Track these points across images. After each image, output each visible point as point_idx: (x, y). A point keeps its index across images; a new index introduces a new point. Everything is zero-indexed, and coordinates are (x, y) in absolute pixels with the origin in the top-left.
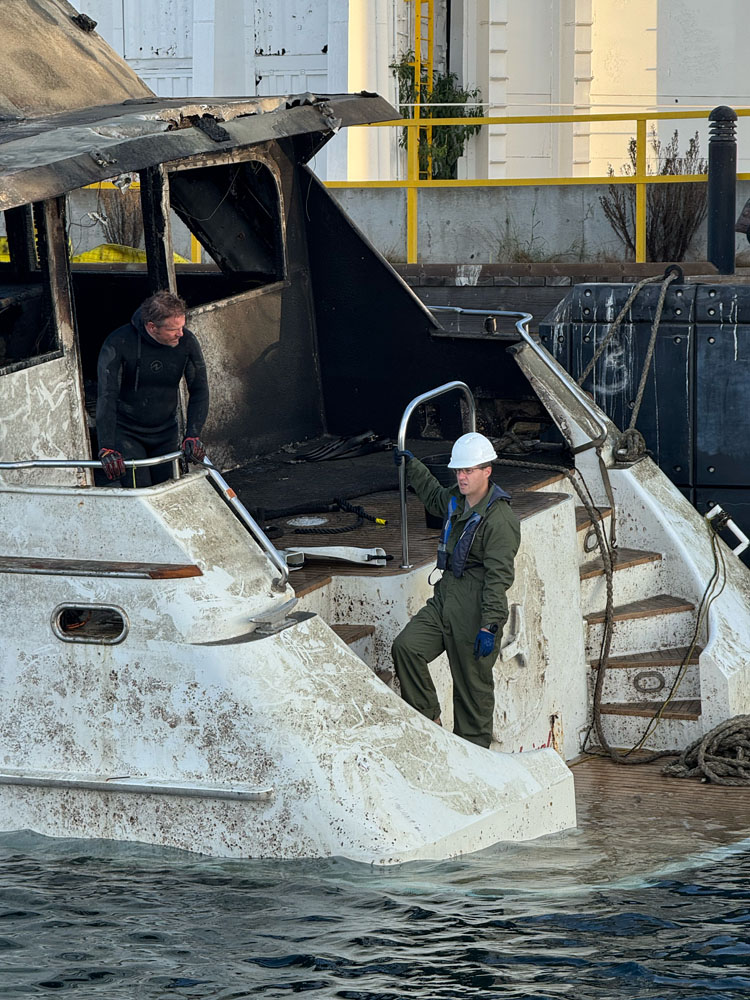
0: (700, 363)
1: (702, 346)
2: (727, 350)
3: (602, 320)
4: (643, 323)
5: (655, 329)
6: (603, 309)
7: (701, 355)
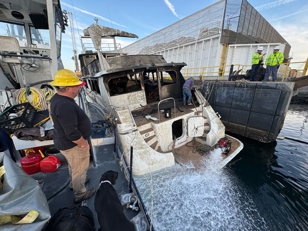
0: (217, 91)
1: (218, 89)
2: (221, 90)
3: (207, 86)
4: (211, 86)
5: (213, 87)
6: (207, 84)
7: (218, 90)
